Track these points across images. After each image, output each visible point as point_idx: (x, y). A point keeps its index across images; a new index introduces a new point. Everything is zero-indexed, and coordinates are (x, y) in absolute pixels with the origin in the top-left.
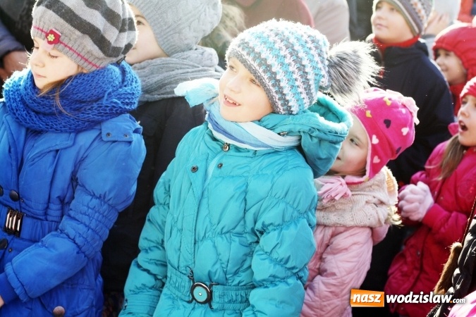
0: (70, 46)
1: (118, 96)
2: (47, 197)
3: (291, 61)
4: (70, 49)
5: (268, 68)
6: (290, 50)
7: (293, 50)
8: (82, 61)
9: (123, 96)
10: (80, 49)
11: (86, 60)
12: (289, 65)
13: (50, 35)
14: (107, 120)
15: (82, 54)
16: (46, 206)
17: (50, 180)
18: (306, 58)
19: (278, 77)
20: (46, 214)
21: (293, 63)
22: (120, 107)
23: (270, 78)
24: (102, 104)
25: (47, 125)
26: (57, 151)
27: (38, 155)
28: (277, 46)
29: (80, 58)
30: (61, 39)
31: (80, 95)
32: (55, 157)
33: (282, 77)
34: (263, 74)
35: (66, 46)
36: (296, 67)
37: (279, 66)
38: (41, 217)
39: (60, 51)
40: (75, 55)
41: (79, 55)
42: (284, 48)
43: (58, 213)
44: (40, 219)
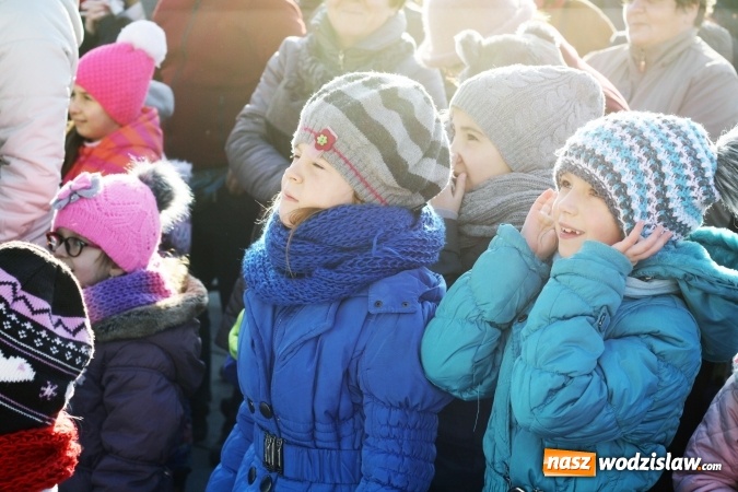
0: (347, 156)
1: (398, 243)
2: (310, 412)
3: (641, 155)
4: (347, 162)
5: (608, 168)
6: (638, 138)
7: (643, 138)
8: (361, 186)
9: (405, 243)
10: (361, 166)
11: (367, 186)
12: (640, 160)
13: (322, 136)
14: (378, 279)
15: (363, 174)
16: (310, 426)
17: (311, 385)
18: (663, 149)
19: (624, 180)
20: (313, 438)
21: (645, 159)
22: (400, 259)
23: (612, 183)
24: (371, 255)
25: (291, 295)
26: (317, 337)
27: (289, 350)
28: (617, 135)
29: (358, 179)
30: (335, 145)
31: (339, 237)
32: (315, 349)
33: (629, 180)
34: (601, 178)
35: (341, 156)
36: (649, 165)
37: (624, 164)
38: (306, 443)
39: (330, 163)
40: (352, 173)
41: (357, 174)
42: (629, 136)
43: (331, 436)
44: (305, 446)
